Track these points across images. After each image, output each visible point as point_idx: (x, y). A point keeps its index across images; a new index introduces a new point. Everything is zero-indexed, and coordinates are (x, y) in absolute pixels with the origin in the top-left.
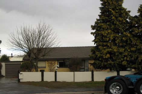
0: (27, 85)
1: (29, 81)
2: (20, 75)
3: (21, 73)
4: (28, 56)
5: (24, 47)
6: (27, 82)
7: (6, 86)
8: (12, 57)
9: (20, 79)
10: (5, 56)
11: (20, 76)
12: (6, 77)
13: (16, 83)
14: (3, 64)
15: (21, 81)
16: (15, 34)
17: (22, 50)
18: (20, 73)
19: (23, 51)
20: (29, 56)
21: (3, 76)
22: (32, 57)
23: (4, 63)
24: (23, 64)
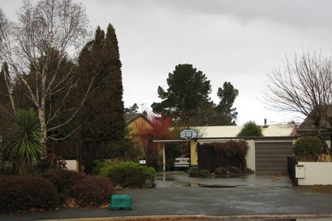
0: (317, 194)
1: (319, 184)
2: (297, 168)
3: (300, 163)
4: (314, 124)
5: (303, 104)
6: (316, 185)
7: (269, 195)
8: (266, 127)
9: (297, 179)
10: (252, 124)
11: (299, 173)
12: (258, 175)
13: (287, 187)
14: (251, 144)
15: (300, 183)
16: (282, 73)
17: (298, 111)
18: (297, 163)
19: (302, 112)
20: (317, 124)
21: (250, 172)
22: (322, 127)
23: (252, 141)
24: (298, 143)
